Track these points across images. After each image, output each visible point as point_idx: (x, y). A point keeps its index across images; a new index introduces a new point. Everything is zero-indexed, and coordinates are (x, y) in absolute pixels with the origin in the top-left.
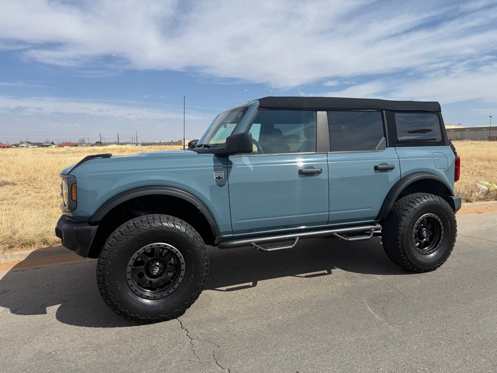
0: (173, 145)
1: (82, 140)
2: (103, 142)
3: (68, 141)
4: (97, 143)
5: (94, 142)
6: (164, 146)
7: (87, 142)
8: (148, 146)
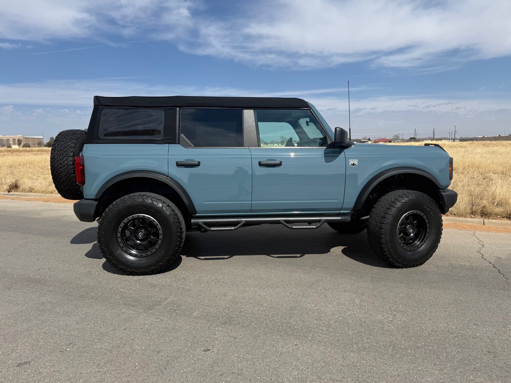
0: (500, 140)
1: (396, 136)
2: (417, 137)
3: (383, 137)
4: (411, 138)
5: (408, 138)
6: (488, 142)
7: (401, 138)
8: (468, 142)
